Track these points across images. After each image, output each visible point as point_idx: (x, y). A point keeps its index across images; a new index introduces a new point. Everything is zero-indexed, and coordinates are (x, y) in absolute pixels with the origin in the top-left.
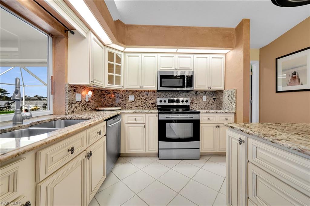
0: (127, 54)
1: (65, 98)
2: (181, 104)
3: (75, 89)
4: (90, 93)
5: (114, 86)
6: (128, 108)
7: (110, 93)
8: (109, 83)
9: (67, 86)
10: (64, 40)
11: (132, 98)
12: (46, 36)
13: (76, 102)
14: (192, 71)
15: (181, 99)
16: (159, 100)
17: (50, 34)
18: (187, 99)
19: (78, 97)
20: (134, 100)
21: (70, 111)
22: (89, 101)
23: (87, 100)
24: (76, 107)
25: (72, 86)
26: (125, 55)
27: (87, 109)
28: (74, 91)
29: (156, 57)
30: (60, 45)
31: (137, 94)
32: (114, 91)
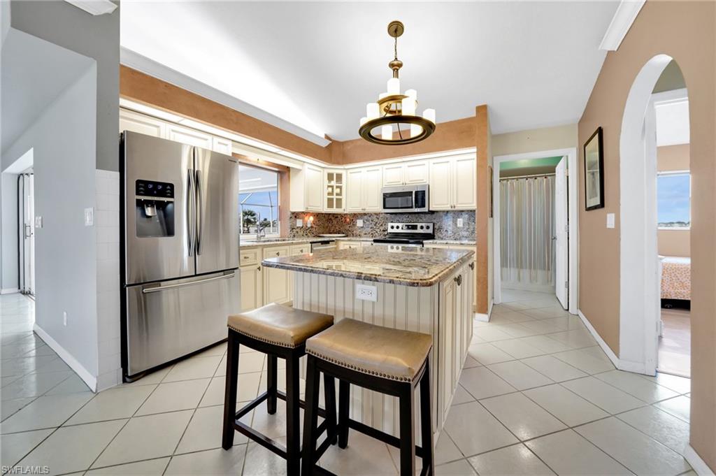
0: (349, 171)
1: (288, 224)
2: (419, 231)
3: (296, 215)
4: (312, 218)
5: (334, 210)
6: (356, 236)
7: (337, 217)
8: (328, 207)
9: (290, 213)
10: (287, 174)
11: (360, 223)
12: (276, 174)
13: (298, 227)
14: (428, 183)
15: (419, 225)
16: (390, 225)
17: (278, 172)
18: (429, 224)
19: (299, 223)
20: (362, 226)
21: (292, 235)
22: (312, 227)
23: (309, 226)
24: (297, 232)
25: (293, 213)
26: (347, 173)
27: (309, 234)
28: (296, 217)
29: (381, 169)
30: (285, 177)
31: (366, 217)
32: (335, 216)
